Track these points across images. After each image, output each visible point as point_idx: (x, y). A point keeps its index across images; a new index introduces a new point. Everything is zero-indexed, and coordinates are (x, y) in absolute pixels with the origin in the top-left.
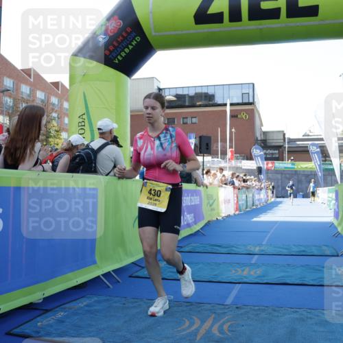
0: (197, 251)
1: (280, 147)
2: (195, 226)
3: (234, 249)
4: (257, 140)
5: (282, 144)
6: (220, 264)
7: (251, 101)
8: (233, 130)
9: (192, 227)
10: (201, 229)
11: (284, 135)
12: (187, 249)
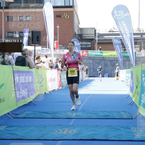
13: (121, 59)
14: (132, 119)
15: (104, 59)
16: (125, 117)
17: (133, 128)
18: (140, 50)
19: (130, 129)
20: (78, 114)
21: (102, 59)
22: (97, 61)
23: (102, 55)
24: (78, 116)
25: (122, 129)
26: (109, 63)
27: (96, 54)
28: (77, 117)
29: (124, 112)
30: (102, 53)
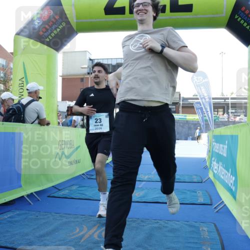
1: (177, 103)
11: (180, 95)
13: (203, 122)
14: (202, 182)
15: (187, 122)
16: (195, 180)
17: (199, 192)
18: (224, 114)
19: (196, 192)
20: (150, 177)
21: (185, 122)
22: (181, 124)
23: (186, 119)
24: (150, 178)
25: (188, 192)
26: (192, 126)
27: (180, 117)
28: (149, 180)
29: (196, 175)
30: (186, 116)
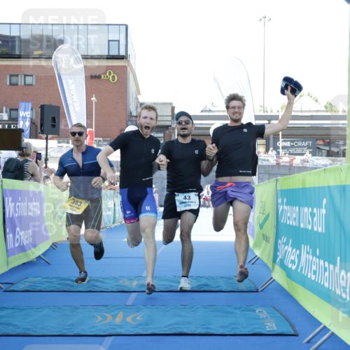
0: (39, 289)
1: (167, 127)
2: (33, 250)
3: (98, 284)
4: (131, 116)
5: (169, 123)
6: (77, 308)
7: (122, 53)
8: (93, 99)
9: (29, 252)
10: (44, 254)
11: (173, 109)
12: (21, 286)
